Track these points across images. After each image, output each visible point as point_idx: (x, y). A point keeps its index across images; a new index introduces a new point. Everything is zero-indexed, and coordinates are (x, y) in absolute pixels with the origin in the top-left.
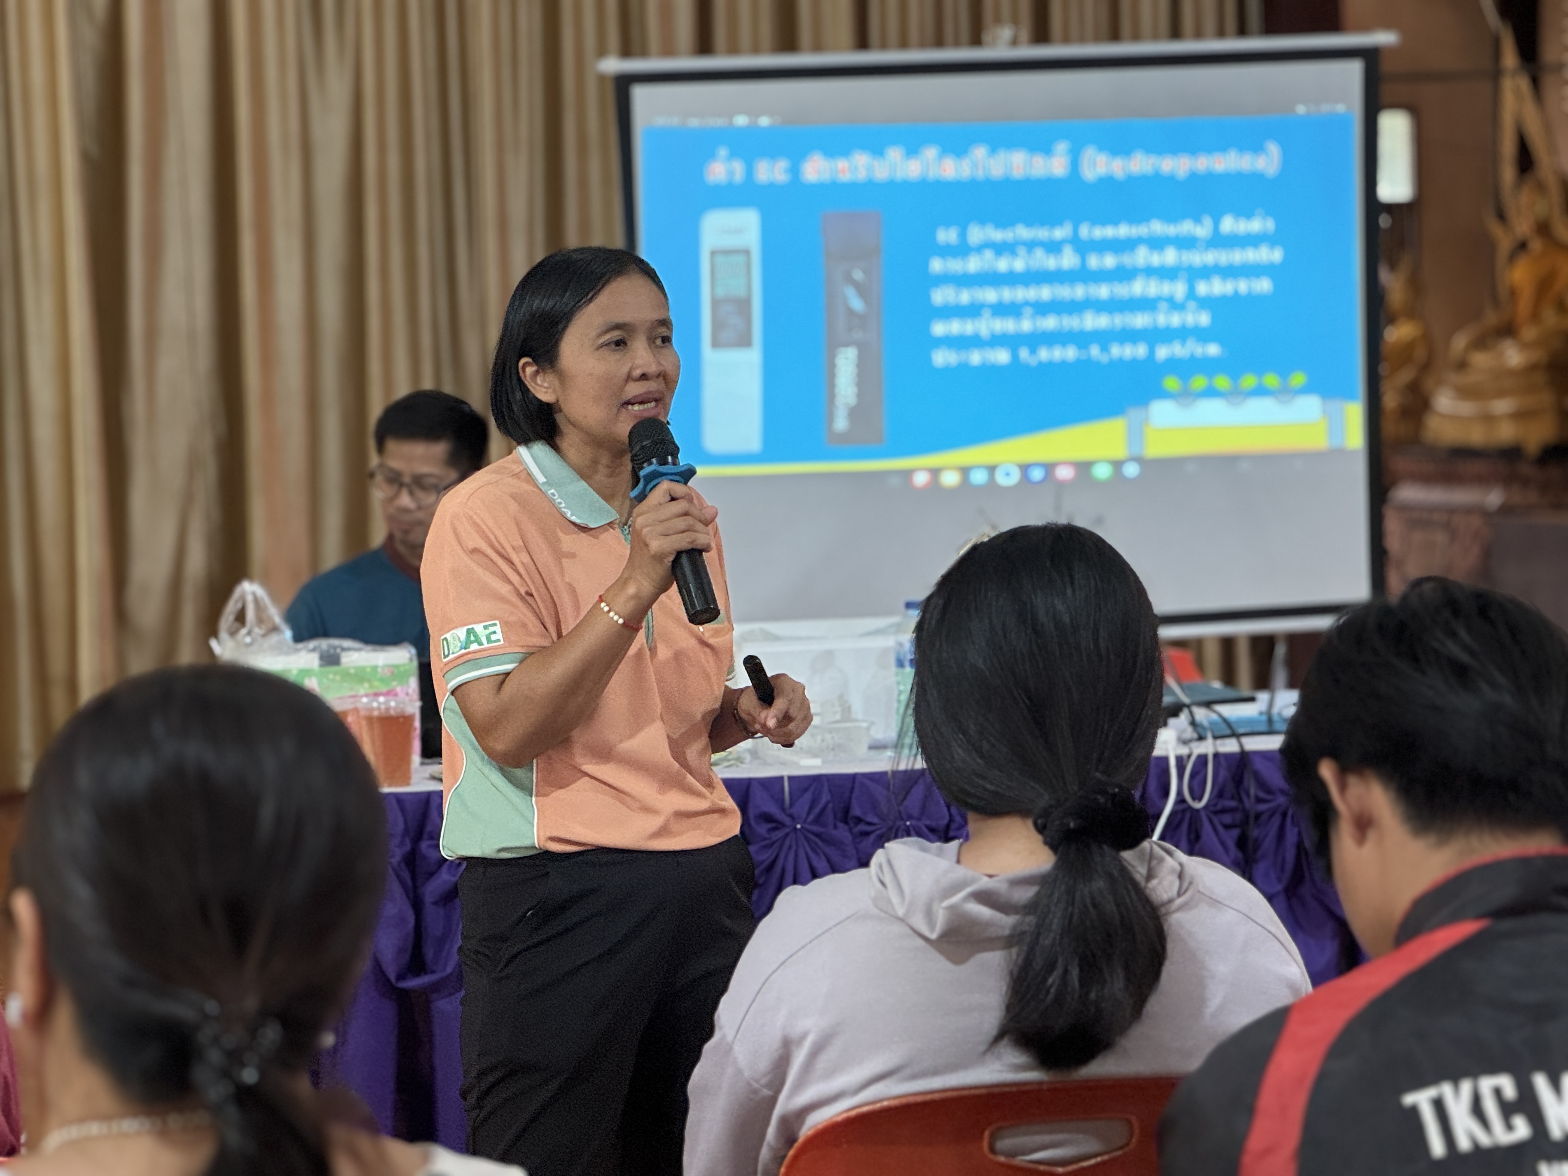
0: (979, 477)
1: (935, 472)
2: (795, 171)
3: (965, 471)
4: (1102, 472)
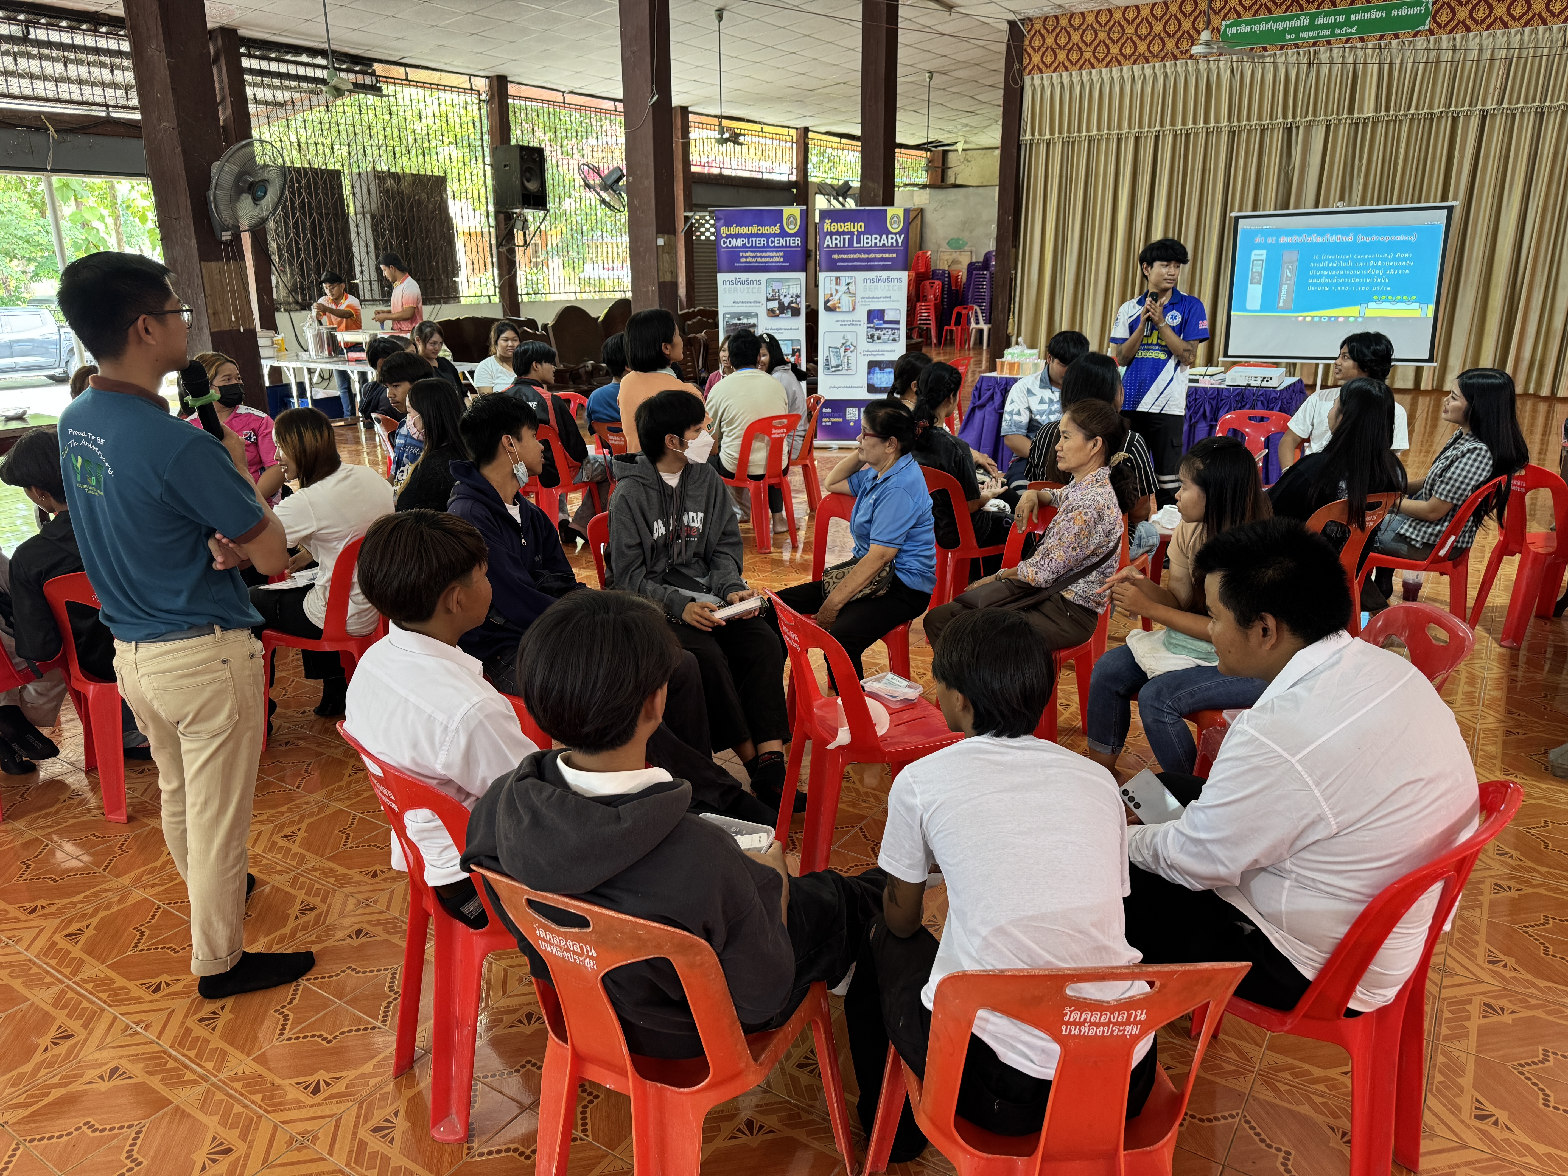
0: (1316, 319)
1: (1305, 317)
2: (1277, 240)
3: (1313, 317)
4: (1352, 319)
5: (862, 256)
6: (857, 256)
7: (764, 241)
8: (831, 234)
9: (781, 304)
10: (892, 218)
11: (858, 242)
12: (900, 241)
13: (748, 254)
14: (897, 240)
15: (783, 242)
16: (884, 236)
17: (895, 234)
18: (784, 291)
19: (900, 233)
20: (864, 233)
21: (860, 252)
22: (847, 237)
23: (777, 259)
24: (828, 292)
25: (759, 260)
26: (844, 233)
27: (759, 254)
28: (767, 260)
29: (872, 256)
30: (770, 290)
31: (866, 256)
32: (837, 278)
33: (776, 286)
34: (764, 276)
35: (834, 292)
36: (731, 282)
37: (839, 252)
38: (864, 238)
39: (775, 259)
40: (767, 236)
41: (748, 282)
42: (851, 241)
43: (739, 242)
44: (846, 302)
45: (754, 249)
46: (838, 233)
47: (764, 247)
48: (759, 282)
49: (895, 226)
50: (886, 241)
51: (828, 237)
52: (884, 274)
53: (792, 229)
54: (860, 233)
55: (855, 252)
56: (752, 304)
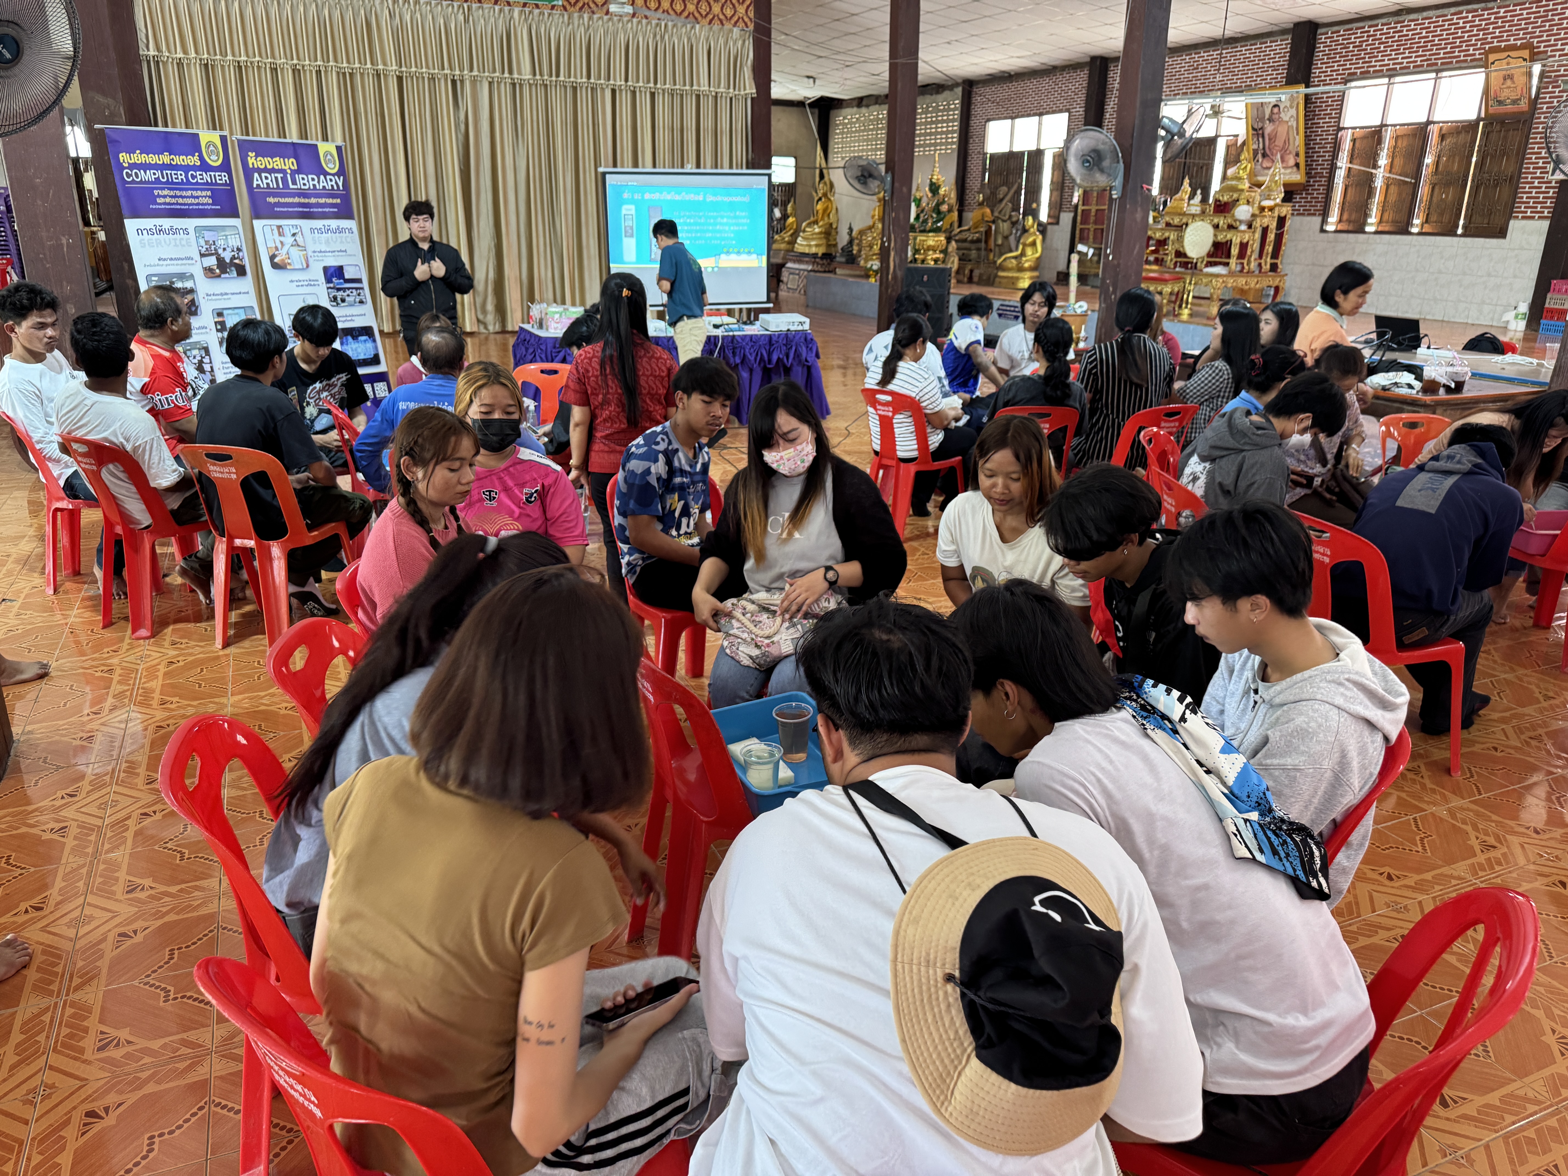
2: (642, 196)
5: (302, 200)
6: (296, 200)
7: (181, 176)
8: (259, 171)
9: (221, 262)
10: (326, 155)
11: (294, 182)
12: (340, 184)
13: (166, 192)
14: (336, 183)
15: (207, 177)
18: (221, 243)
20: (299, 171)
21: (300, 195)
22: (279, 176)
23: (205, 200)
24: (271, 244)
25: (180, 201)
26: (274, 171)
27: (178, 193)
28: (189, 201)
29: (313, 200)
31: (306, 201)
32: (279, 227)
33: (209, 236)
34: (191, 223)
35: (279, 246)
36: (150, 231)
37: (275, 195)
38: (299, 177)
39: (201, 200)
40: (186, 169)
41: (173, 231)
42: (284, 179)
43: (149, 176)
44: (296, 258)
45: (171, 185)
46: (267, 169)
47: (182, 183)
48: (186, 231)
49: (332, 165)
50: (323, 183)
51: (258, 174)
52: (334, 223)
53: (215, 160)
54: (293, 172)
55: (293, 195)
56: (184, 262)
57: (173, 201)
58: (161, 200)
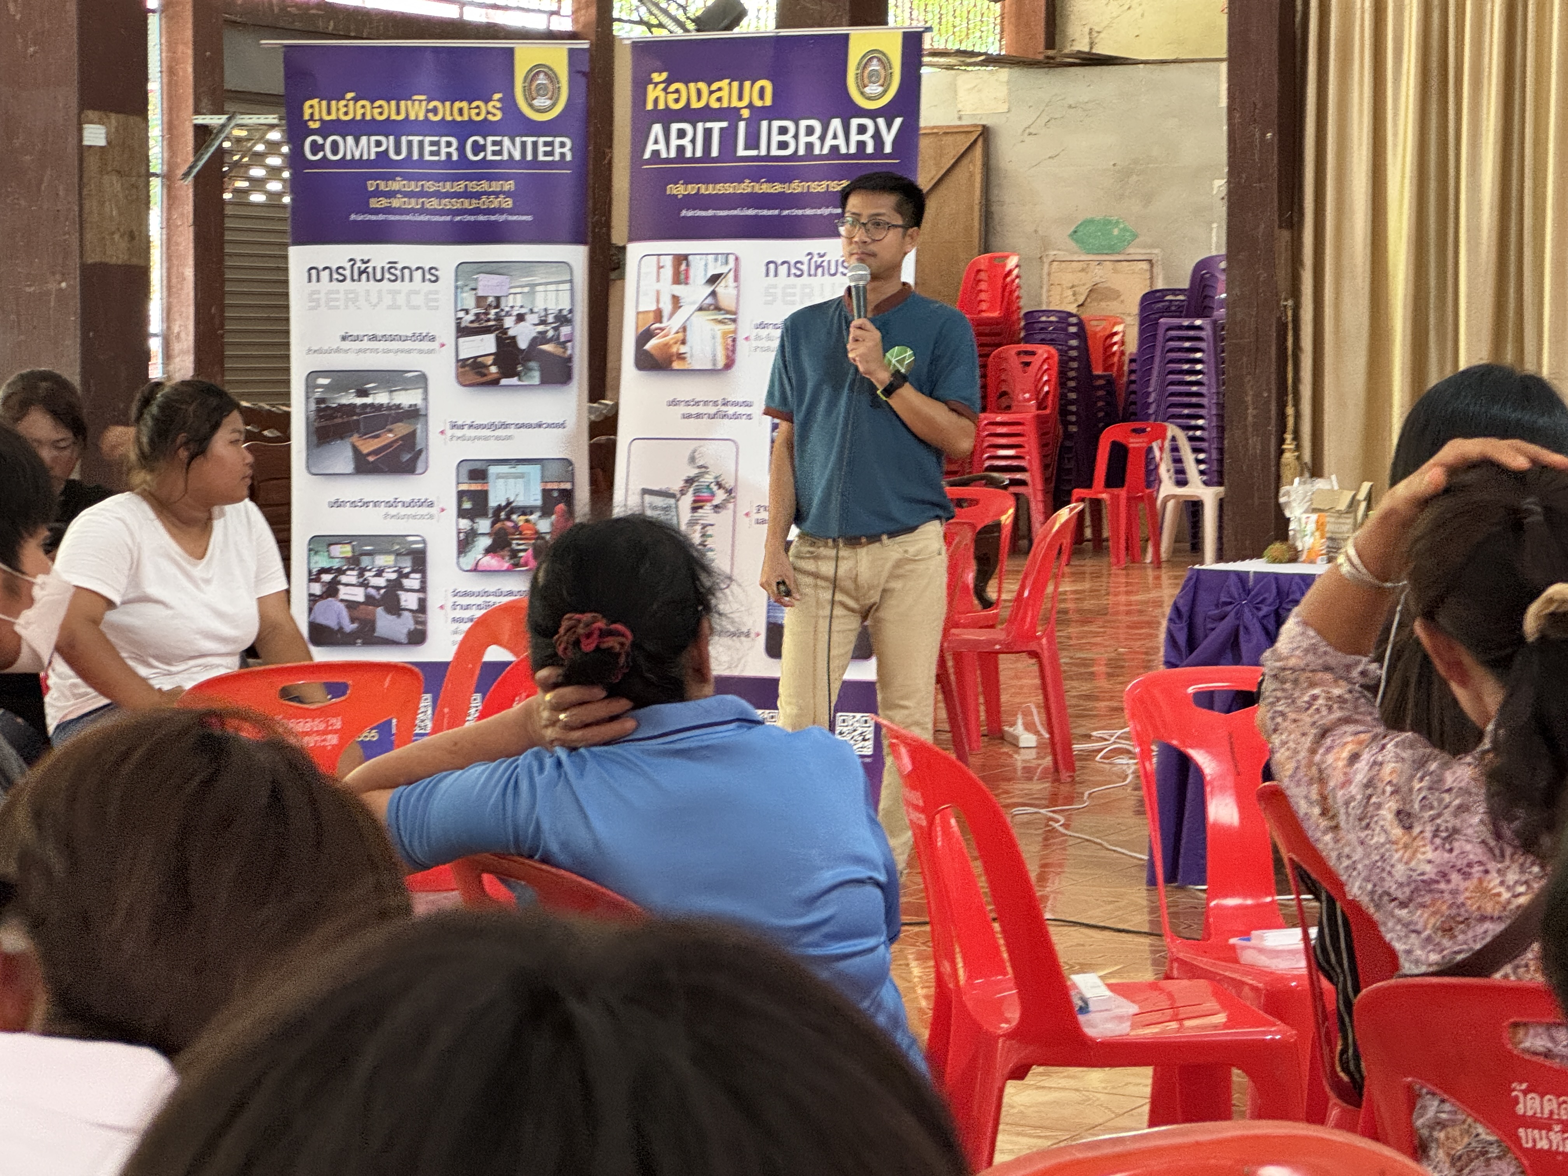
5: (765, 188)
6: (746, 187)
7: (447, 147)
8: (667, 117)
10: (864, 64)
11: (753, 141)
12: (888, 139)
13: (395, 185)
14: (877, 137)
15: (512, 148)
16: (836, 124)
17: (872, 114)
18: (516, 301)
19: (888, 113)
20: (770, 113)
21: (756, 175)
22: (717, 126)
23: (495, 203)
24: (650, 305)
25: (434, 203)
26: (707, 114)
27: (430, 185)
28: (457, 204)
29: (797, 187)
30: (469, 300)
31: (778, 188)
32: (680, 260)
33: (488, 286)
34: (447, 256)
35: (669, 307)
36: (337, 274)
37: (691, 177)
38: (770, 128)
39: (485, 203)
40: (461, 130)
41: (395, 273)
42: (729, 137)
43: (365, 148)
44: (703, 341)
45: (413, 168)
46: (689, 115)
47: (449, 163)
48: (431, 275)
49: (873, 89)
50: (841, 138)
51: (657, 129)
53: (543, 108)
54: (759, 114)
55: (741, 176)
56: (408, 345)
57: (413, 203)
58: (383, 202)
